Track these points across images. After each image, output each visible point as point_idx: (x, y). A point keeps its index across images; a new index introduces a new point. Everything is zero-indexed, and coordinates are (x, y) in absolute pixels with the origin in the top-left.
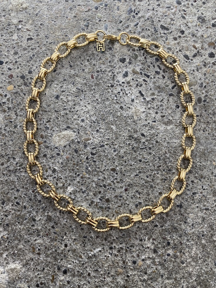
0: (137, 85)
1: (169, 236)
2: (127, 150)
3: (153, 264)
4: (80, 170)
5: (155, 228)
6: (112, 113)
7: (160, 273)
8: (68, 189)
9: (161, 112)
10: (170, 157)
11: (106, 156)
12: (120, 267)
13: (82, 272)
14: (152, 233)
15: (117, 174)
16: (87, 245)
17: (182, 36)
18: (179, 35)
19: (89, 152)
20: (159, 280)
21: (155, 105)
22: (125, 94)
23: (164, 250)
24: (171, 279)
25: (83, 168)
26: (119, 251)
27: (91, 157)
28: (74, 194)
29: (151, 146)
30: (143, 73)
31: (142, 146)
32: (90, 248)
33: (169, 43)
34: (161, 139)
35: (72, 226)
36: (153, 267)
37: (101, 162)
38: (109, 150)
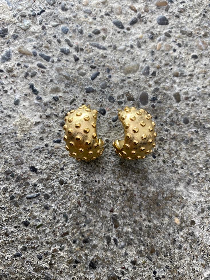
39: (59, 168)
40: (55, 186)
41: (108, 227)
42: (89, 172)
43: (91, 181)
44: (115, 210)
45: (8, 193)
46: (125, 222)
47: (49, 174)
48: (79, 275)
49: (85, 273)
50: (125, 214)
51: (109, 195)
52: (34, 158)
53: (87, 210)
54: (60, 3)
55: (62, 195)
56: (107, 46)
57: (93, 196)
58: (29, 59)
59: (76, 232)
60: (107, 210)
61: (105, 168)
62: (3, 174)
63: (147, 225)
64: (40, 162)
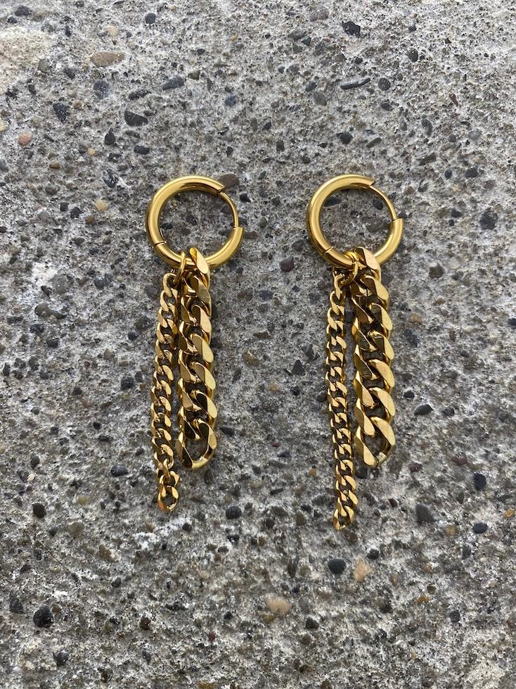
1: (482, 451)
2: (285, 94)
3: (414, 569)
4: (83, 191)
5: (421, 419)
7: (445, 605)
8: (34, 275)
10: (473, 118)
11: (192, 125)
12: (273, 590)
13: (112, 614)
14: (405, 440)
15: (244, 199)
16: (131, 505)
19: (116, 112)
20: (443, 634)
23: (459, 512)
24: (493, 624)
25: (96, 183)
26: (268, 525)
27: (128, 133)
28: (61, 292)
29: (389, 74)
31: (350, 76)
32: (142, 516)
34: (429, 44)
35: (61, 427)
36: (415, 580)
37: (172, 153)
38: (204, 98)
39: (406, 27)
40: (400, 64)
42: (470, 36)
43: (476, 55)
45: (301, 78)
47: (385, 38)
48: (462, 241)
49: (473, 235)
52: (350, 6)
53: (471, 112)
55: (418, 82)
57: (482, 84)
59: (452, 154)
61: (505, 30)
62: (285, 39)
64: (365, 13)
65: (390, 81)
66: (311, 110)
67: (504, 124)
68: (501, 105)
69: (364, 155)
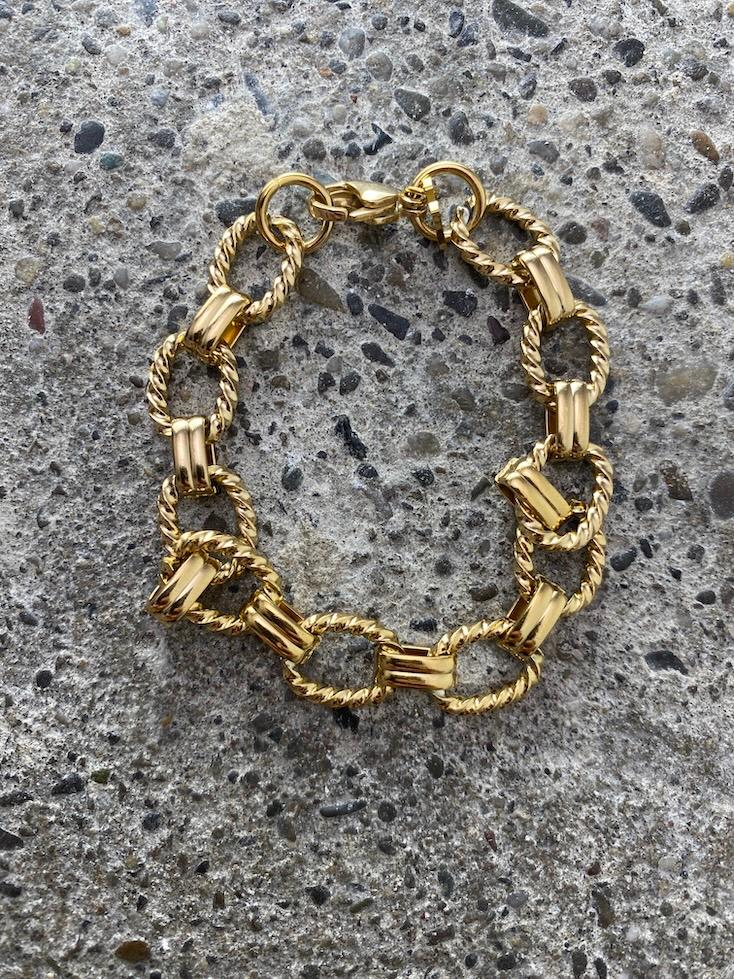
0: (326, 382)
2: (235, 818)
6: (147, 560)
9: (474, 567)
10: (516, 874)
11: (90, 856)
17: (627, 73)
18: (609, 67)
21: (436, 515)
22: (241, 434)
29: (396, 797)
30: (367, 301)
31: (336, 795)
33: (542, 115)
34: (461, 749)
37: (55, 898)
38: (113, 814)
39: (428, 720)
40: (415, 780)
41: (580, 923)
42: (526, 739)
43: (533, 771)
44: (604, 869)
45: (260, 793)
46: (635, 909)
47: (396, 738)
50: (635, 882)
51: (589, 821)
53: (515, 863)
54: (447, 113)
56: (609, 291)
57: (537, 818)
58: (336, 326)
59: (478, 931)
60: (578, 866)
61: (580, 731)
62: (244, 728)
63: (703, 924)
65: (396, 807)
66: (271, 846)
67: (564, 884)
68: (563, 853)
69: (344, 923)
